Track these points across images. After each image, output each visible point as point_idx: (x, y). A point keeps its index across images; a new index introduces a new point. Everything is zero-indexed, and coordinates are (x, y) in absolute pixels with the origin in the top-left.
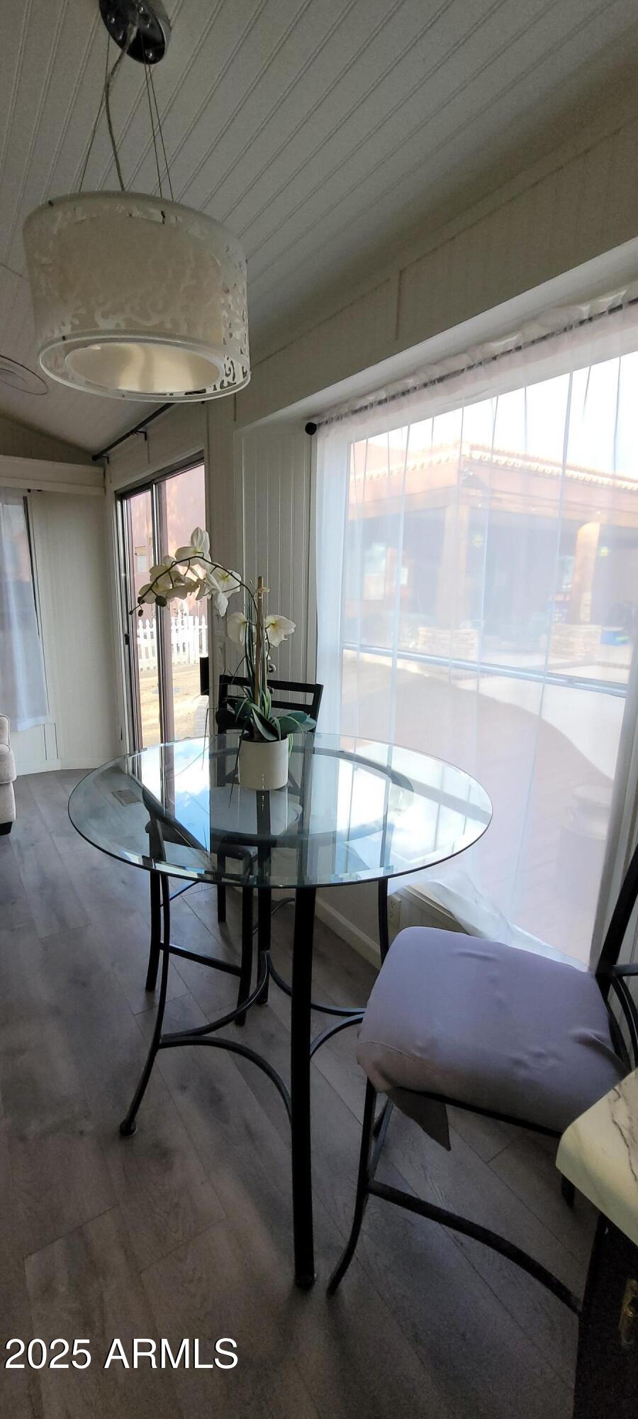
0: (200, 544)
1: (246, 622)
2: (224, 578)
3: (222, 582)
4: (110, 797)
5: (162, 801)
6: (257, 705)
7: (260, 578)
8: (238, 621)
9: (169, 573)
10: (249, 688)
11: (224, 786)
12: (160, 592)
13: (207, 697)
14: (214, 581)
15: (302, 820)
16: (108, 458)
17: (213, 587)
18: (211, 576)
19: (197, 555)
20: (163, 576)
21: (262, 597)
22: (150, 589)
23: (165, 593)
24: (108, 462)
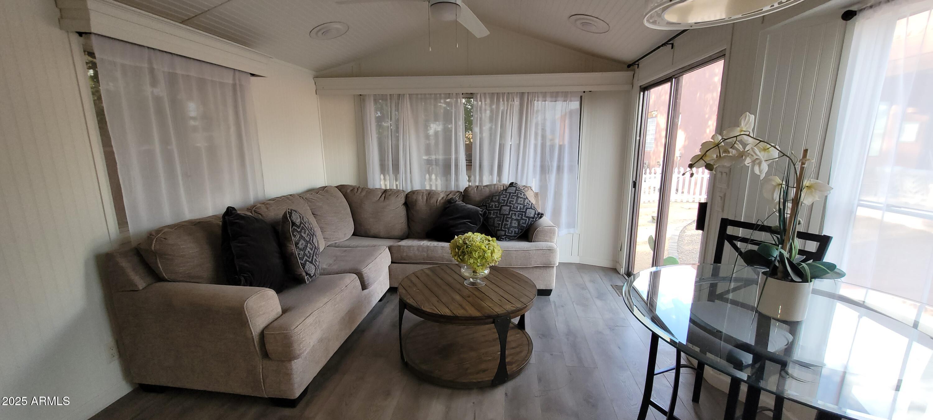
0: (746, 125)
1: (781, 184)
2: (765, 150)
3: (763, 153)
4: (610, 288)
5: (648, 299)
6: (785, 251)
7: (806, 151)
8: (774, 184)
9: (718, 147)
10: (779, 236)
11: (714, 302)
12: (707, 159)
13: (700, 232)
14: (758, 152)
15: (789, 348)
16: (638, 65)
17: (757, 157)
18: (755, 148)
19: (742, 133)
20: (712, 149)
21: (805, 166)
22: (701, 158)
23: (713, 161)
24: (638, 68)
